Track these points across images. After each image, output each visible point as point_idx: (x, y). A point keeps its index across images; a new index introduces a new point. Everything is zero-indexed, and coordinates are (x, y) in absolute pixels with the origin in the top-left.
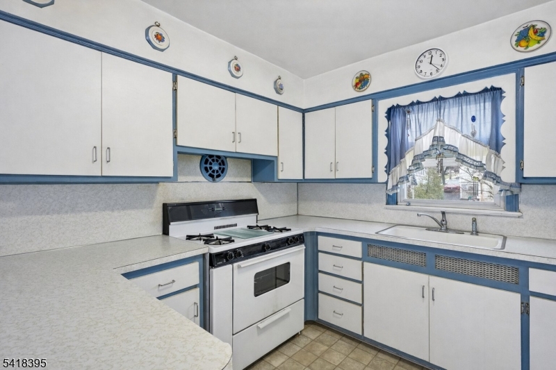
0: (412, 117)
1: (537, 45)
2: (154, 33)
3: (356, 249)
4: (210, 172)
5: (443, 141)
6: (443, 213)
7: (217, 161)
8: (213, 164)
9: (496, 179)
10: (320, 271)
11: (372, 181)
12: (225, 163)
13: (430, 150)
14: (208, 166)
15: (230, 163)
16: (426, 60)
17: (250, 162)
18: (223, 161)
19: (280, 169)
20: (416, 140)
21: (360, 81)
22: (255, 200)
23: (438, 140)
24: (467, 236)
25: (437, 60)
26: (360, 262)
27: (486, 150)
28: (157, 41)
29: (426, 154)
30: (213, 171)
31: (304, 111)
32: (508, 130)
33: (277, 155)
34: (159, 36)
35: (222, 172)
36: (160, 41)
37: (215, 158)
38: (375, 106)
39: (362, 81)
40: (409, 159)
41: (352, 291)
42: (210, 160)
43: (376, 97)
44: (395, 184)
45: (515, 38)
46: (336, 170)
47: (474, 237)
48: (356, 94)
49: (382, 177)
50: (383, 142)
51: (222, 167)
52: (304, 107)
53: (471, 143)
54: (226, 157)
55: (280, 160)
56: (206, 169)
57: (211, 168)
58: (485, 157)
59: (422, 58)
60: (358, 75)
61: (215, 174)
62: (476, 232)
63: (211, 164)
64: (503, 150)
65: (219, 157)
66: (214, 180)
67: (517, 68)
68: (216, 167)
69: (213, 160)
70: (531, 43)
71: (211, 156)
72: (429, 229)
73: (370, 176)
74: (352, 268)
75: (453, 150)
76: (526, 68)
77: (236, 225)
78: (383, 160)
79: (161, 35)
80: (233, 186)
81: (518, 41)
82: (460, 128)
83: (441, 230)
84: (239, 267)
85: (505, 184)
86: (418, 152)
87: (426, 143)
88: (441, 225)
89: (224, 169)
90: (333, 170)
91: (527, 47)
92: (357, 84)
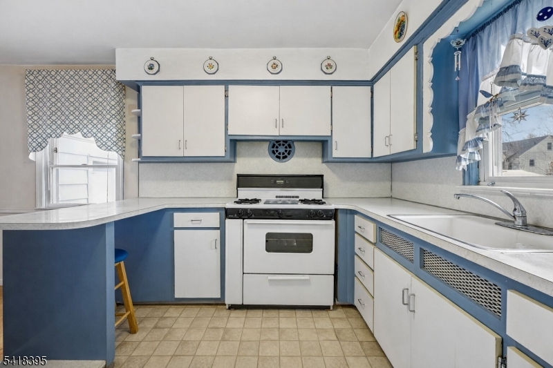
4: (277, 154)
7: (284, 145)
8: (282, 147)
10: (355, 253)
11: (417, 152)
12: (292, 146)
14: (275, 149)
17: (319, 144)
18: (289, 145)
19: (334, 147)
21: (398, 28)
22: (322, 176)
26: (372, 248)
30: (280, 154)
31: (372, 84)
33: (329, 134)
35: (289, 154)
37: (282, 143)
38: (419, 53)
39: (400, 25)
42: (277, 145)
51: (288, 149)
54: (293, 141)
55: (334, 139)
56: (273, 152)
57: (277, 151)
60: (397, 21)
61: (282, 156)
63: (277, 147)
65: (285, 141)
66: (281, 161)
68: (282, 150)
69: (280, 145)
71: (278, 141)
80: (299, 164)
88: (514, 216)
89: (290, 151)
90: (388, 143)
92: (395, 33)
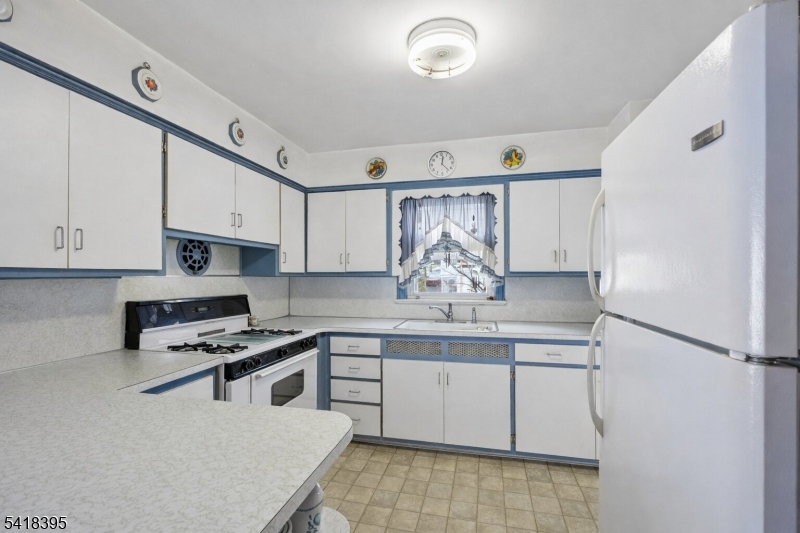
0: (423, 211)
1: (517, 166)
2: (145, 78)
3: (374, 346)
4: (190, 262)
5: (450, 237)
6: (450, 305)
7: (199, 248)
8: (193, 252)
9: (491, 272)
10: (333, 377)
11: (386, 274)
12: (209, 250)
13: (438, 244)
14: (188, 254)
15: (214, 250)
16: (438, 160)
17: (237, 249)
18: (206, 248)
19: (282, 259)
20: (426, 233)
21: (375, 168)
22: (245, 297)
23: (445, 235)
24: (469, 325)
25: (447, 161)
26: (379, 360)
27: (483, 246)
28: (148, 89)
29: (435, 248)
30: (194, 262)
31: (306, 191)
32: (499, 231)
33: (278, 243)
34: (151, 83)
35: (205, 263)
36: (151, 89)
37: (196, 244)
38: (389, 196)
39: (378, 168)
40: (419, 253)
41: (370, 392)
42: (190, 247)
43: (391, 187)
44: (408, 277)
45: (503, 157)
46: (347, 262)
47: (474, 325)
48: (369, 180)
49: (397, 270)
50: (397, 234)
51: (205, 255)
52: (307, 185)
53: (472, 239)
54: (209, 243)
55: (283, 249)
56: (185, 258)
57: (191, 257)
58: (482, 252)
59: (435, 157)
60: (373, 162)
61: (197, 265)
62: (474, 321)
63: (190, 251)
64: (496, 247)
65: (201, 242)
66: (195, 274)
67: (505, 180)
68: (197, 256)
69: (194, 247)
70: (513, 163)
71: (191, 241)
72: (437, 321)
73: (385, 270)
74: (370, 368)
75: (458, 245)
76: (511, 183)
77: (224, 330)
78: (397, 252)
79: (153, 81)
80: (218, 281)
81: (506, 159)
82: (462, 224)
83: (448, 321)
84: (258, 377)
85: (497, 276)
86: (429, 246)
87: (435, 236)
88: (448, 316)
89: (207, 258)
90: (343, 261)
91: (511, 166)
92: (371, 172)
